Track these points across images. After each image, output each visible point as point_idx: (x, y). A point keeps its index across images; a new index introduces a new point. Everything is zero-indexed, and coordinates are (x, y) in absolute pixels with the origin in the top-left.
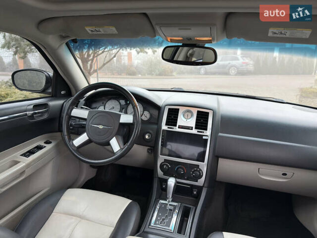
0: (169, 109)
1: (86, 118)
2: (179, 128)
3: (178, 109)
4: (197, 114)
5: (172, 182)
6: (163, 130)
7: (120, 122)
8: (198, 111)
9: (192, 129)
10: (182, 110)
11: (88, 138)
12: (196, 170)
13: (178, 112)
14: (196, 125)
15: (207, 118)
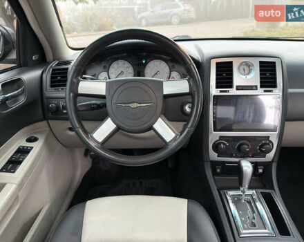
0: (217, 63)
1: (104, 93)
2: (237, 89)
3: (231, 63)
4: (260, 66)
5: (247, 167)
6: (214, 96)
7: (164, 93)
8: (261, 62)
9: (257, 89)
10: (236, 63)
11: (115, 126)
12: (265, 144)
13: (232, 67)
14: (261, 82)
15: (275, 70)
